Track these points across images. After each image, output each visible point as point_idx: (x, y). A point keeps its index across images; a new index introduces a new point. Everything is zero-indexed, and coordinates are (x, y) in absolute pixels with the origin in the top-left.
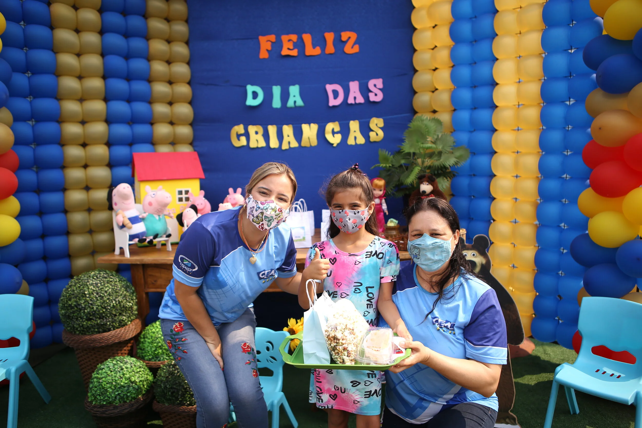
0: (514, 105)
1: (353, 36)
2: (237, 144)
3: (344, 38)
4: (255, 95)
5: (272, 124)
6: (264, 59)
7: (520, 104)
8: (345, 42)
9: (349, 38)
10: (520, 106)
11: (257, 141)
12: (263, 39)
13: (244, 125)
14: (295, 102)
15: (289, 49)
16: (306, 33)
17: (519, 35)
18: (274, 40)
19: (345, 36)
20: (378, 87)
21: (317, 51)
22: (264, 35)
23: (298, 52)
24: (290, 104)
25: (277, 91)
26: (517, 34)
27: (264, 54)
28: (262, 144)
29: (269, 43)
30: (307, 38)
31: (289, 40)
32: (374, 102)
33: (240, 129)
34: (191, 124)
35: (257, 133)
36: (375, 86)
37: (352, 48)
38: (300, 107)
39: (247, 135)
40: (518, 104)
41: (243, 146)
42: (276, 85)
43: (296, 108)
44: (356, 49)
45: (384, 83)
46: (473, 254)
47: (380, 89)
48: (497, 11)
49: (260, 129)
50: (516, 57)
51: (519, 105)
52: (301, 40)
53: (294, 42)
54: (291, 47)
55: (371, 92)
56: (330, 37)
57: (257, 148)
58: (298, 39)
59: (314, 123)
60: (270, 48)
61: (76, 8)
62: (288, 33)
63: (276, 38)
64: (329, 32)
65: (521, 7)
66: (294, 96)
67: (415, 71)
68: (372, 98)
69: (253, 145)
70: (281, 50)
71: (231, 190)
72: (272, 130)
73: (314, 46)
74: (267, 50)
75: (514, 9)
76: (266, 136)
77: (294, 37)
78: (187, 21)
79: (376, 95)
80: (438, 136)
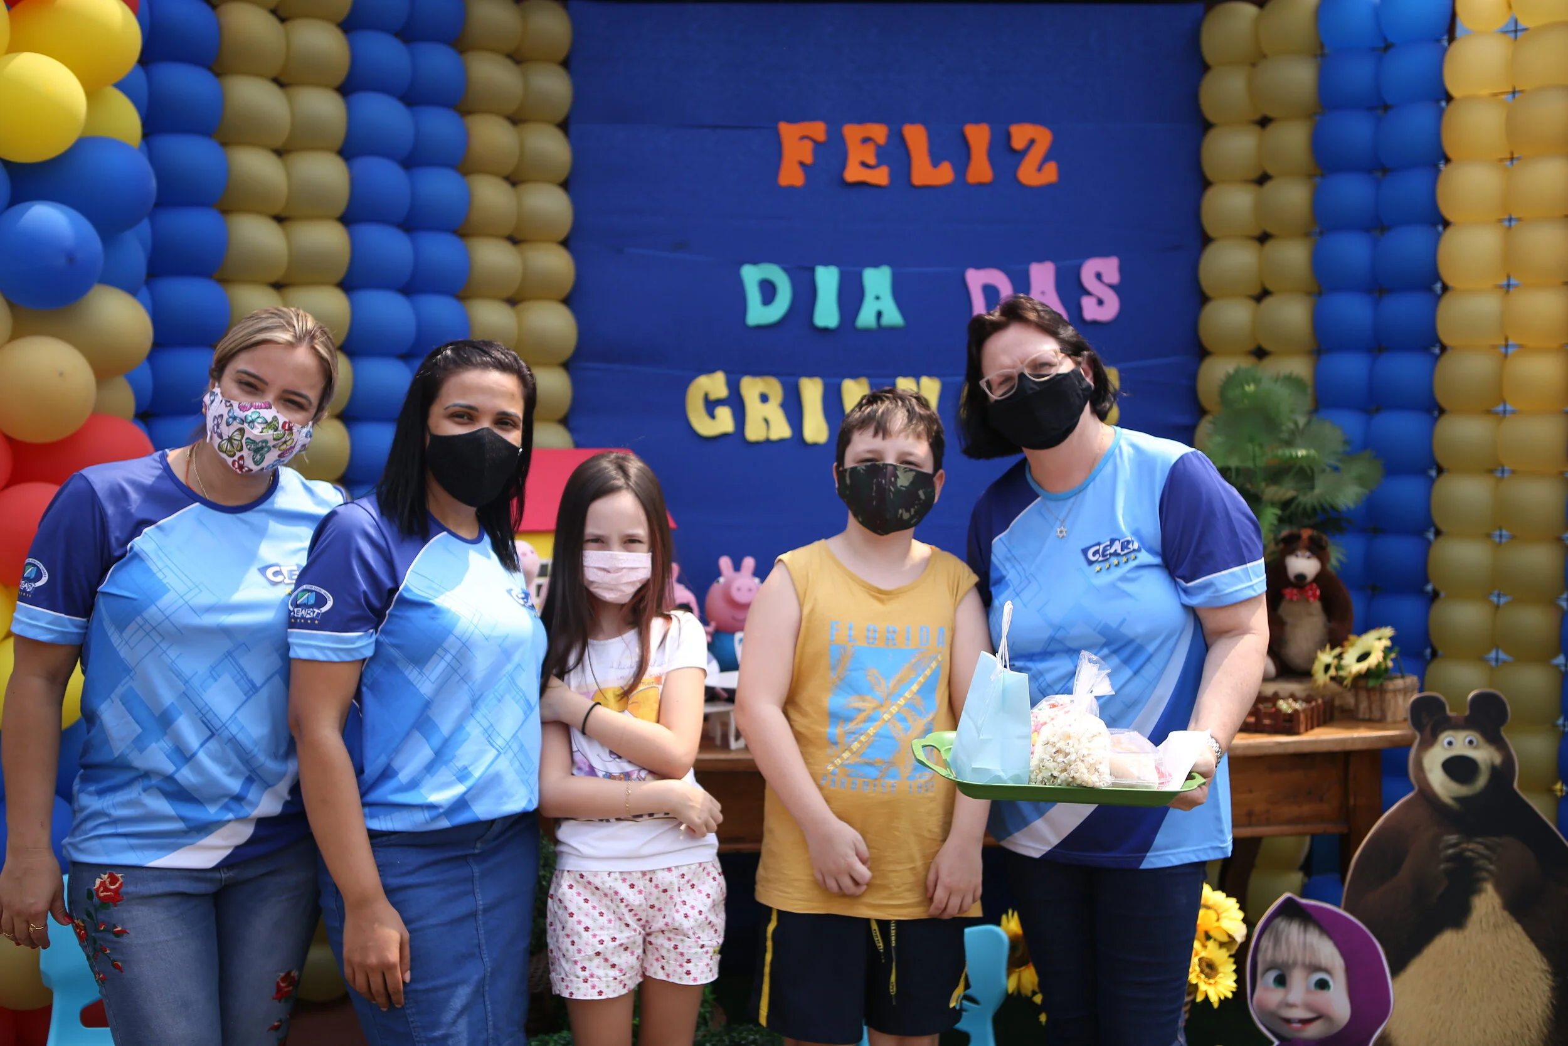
0: (1494, 347)
1: (1043, 137)
2: (705, 426)
3: (1018, 143)
4: (768, 291)
5: (810, 375)
6: (791, 188)
7: (1510, 342)
8: (1021, 155)
9: (1032, 142)
10: (1510, 351)
11: (766, 421)
12: (789, 132)
13: (727, 372)
14: (879, 314)
15: (864, 165)
16: (912, 122)
17: (1508, 163)
18: (821, 136)
19: (1020, 135)
20: (1106, 279)
21: (944, 175)
22: (792, 120)
23: (892, 175)
24: (866, 318)
25: (827, 279)
26: (1501, 160)
27: (791, 176)
28: (781, 430)
29: (808, 145)
30: (916, 136)
31: (866, 140)
32: (1095, 323)
33: (715, 384)
34: (566, 366)
35: (764, 398)
36: (1099, 276)
37: (1040, 169)
38: (892, 329)
39: (736, 403)
40: (1503, 343)
41: (725, 436)
42: (826, 264)
43: (882, 331)
44: (1050, 173)
45: (1122, 270)
46: (1467, 740)
47: (1111, 286)
48: (1449, 98)
49: (774, 387)
50: (1500, 221)
51: (1507, 346)
52: (898, 141)
53: (878, 146)
54: (872, 161)
55: (1088, 293)
56: (979, 136)
57: (768, 442)
58: (889, 136)
59: (930, 375)
60: (808, 159)
61: (281, 16)
62: (861, 120)
63: (828, 132)
64: (977, 121)
65: (1514, 93)
66: (878, 298)
67: (1206, 240)
68: (1090, 311)
69: (754, 432)
70: (843, 167)
71: (725, 563)
72: (812, 391)
73: (935, 163)
74: (802, 164)
75: (1496, 95)
76: (793, 409)
77: (879, 132)
78: (565, 64)
79: (1100, 302)
80: (1296, 424)
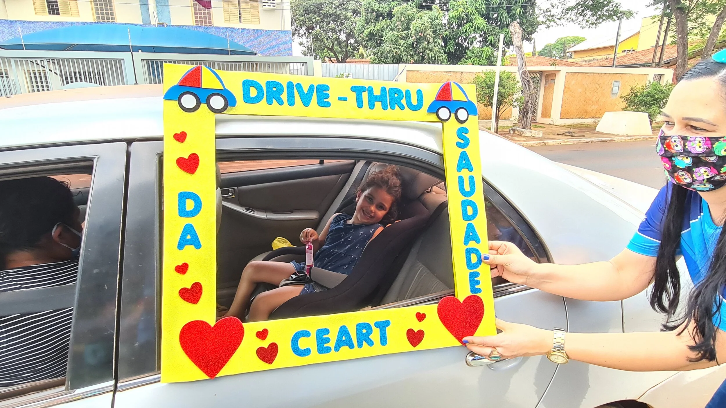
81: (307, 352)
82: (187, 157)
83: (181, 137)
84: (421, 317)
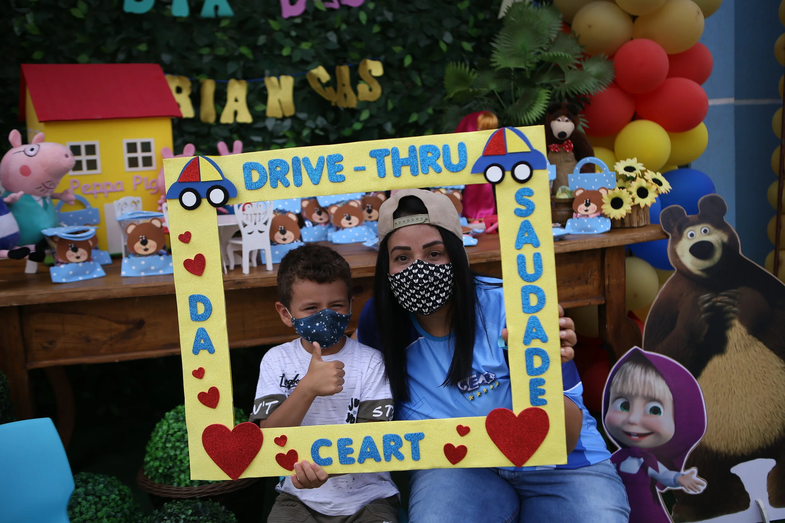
46: (703, 230)
81: (329, 461)
82: (193, 258)
83: (186, 238)
84: (463, 431)
